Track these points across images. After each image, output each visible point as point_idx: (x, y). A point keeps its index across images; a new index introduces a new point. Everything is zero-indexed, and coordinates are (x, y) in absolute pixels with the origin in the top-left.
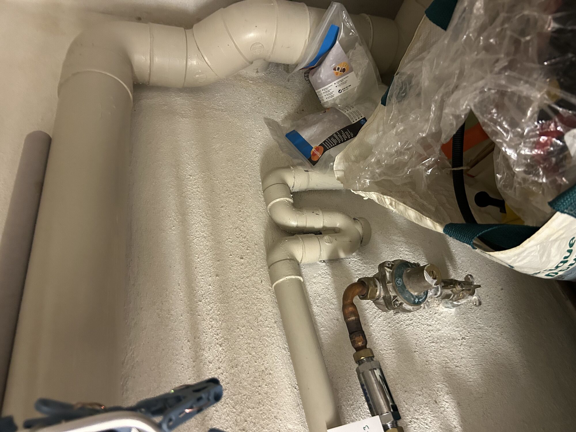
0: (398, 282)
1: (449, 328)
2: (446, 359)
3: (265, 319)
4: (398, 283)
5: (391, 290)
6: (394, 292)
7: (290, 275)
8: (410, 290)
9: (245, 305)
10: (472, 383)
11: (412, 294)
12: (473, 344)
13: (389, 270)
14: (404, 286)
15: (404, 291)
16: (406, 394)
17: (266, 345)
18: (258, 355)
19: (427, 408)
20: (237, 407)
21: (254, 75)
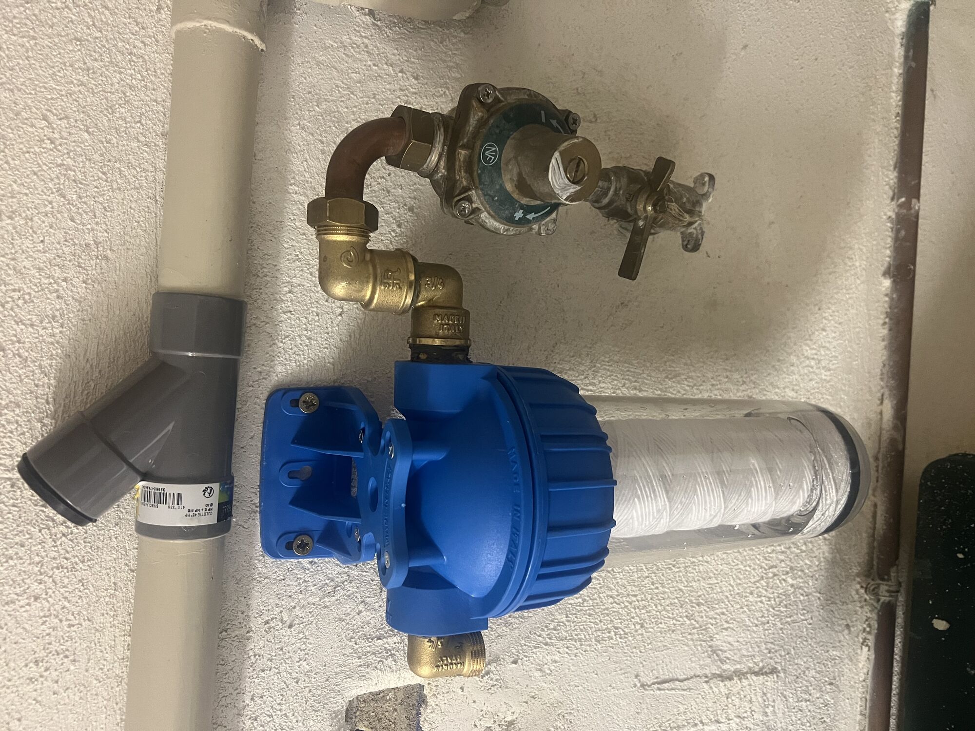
0: (487, 153)
7: (216, 19)
9: (88, 60)
11: (510, 198)
13: (480, 111)
14: (497, 171)
15: (493, 181)
18: (85, 203)
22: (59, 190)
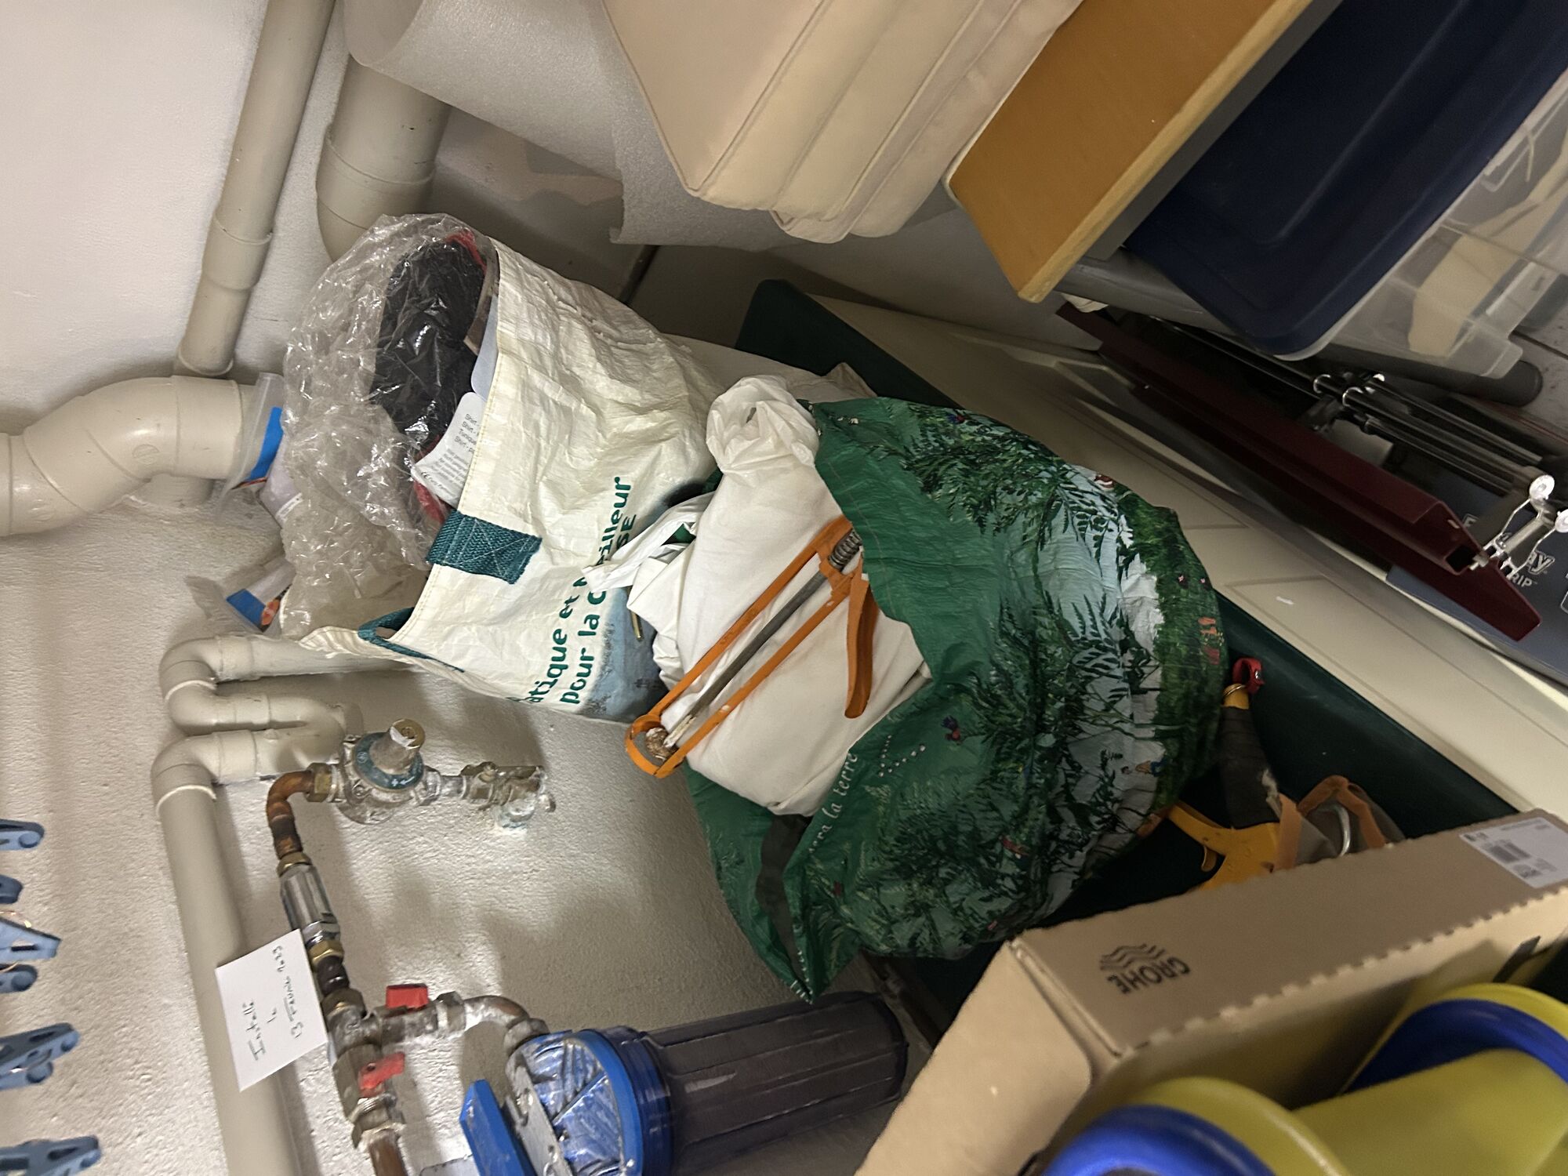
0: (360, 757)
1: (509, 858)
2: (494, 899)
3: (142, 866)
4: (360, 759)
5: (352, 772)
6: (356, 774)
8: (380, 767)
10: (535, 928)
11: (384, 774)
12: (552, 878)
13: (351, 746)
14: (370, 763)
15: (370, 768)
16: (403, 948)
17: (136, 900)
18: (119, 913)
19: (441, 964)
20: (67, 981)
21: (177, 511)
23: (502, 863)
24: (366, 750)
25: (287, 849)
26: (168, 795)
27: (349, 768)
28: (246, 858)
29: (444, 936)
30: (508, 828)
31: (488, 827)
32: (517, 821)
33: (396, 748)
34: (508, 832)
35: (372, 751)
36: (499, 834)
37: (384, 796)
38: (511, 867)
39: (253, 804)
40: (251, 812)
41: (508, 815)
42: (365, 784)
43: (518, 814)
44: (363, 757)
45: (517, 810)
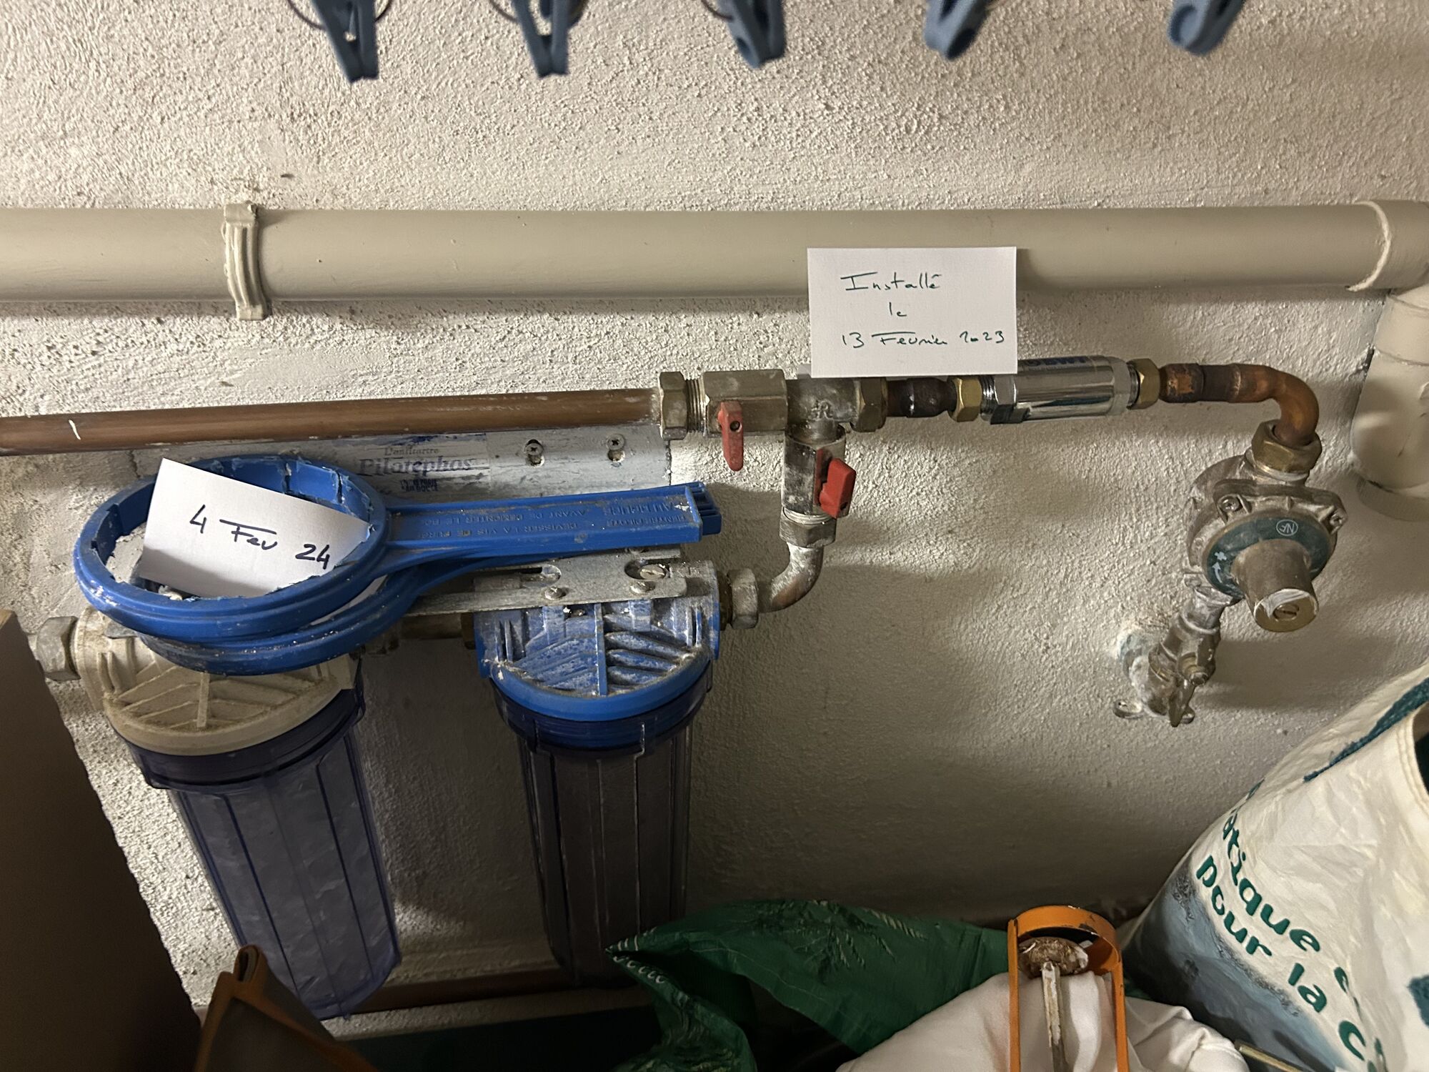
0: (1289, 525)
1: (1080, 626)
2: (1021, 592)
3: (1283, 165)
4: (1284, 523)
5: (1270, 503)
6: (1262, 508)
7: (1391, 254)
8: (1256, 547)
9: (1342, 116)
10: (955, 627)
11: (1243, 548)
13: (1324, 514)
14: (1271, 535)
15: (1262, 532)
16: (989, 471)
17: (1223, 150)
18: (1209, 123)
19: (946, 508)
22: (1225, 98)
23: (1077, 616)
24: (1299, 537)
25: (1173, 383)
26: (1385, 226)
27: (1284, 503)
28: (1232, 307)
29: (988, 522)
30: (1125, 641)
31: (1141, 616)
32: (1129, 657)
33: (1268, 586)
34: (1122, 637)
35: (1290, 545)
36: (1124, 625)
37: (1208, 534)
38: (1065, 624)
39: (1329, 332)
40: (1316, 327)
41: (1140, 653)
42: (1239, 515)
43: (1135, 663)
44: (1289, 529)
45: (1139, 667)
